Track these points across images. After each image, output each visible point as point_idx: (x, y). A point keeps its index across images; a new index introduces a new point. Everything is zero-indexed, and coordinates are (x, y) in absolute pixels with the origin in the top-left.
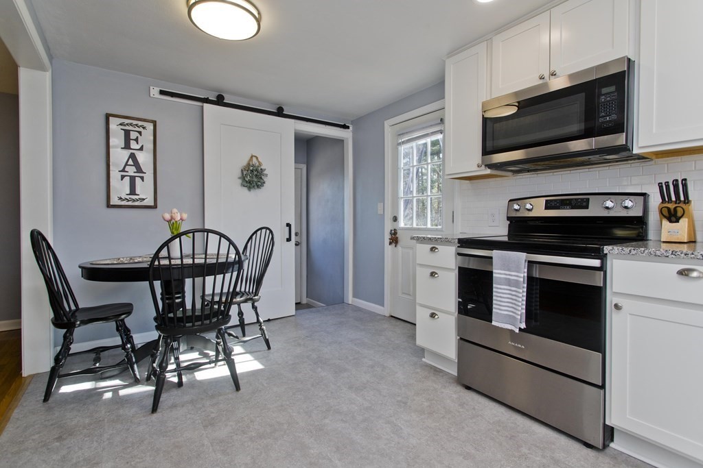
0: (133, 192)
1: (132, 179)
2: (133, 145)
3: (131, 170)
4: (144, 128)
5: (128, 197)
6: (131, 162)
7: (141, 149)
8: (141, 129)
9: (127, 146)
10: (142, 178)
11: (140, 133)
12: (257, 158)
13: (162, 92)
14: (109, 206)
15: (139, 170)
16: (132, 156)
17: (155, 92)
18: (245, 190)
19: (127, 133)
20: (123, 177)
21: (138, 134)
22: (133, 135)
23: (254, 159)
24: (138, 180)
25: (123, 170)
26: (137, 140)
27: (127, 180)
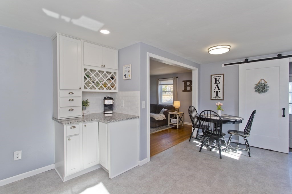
0: (217, 96)
1: (217, 92)
2: (217, 82)
3: (217, 89)
4: (220, 77)
5: (216, 97)
6: (217, 87)
7: (219, 83)
8: (219, 77)
9: (216, 83)
10: (220, 91)
11: (219, 78)
12: (264, 80)
13: (225, 65)
14: (211, 99)
15: (219, 89)
16: (217, 85)
17: (223, 65)
18: (257, 93)
19: (216, 79)
20: (215, 91)
21: (219, 79)
22: (217, 79)
23: (262, 81)
24: (218, 92)
25: (215, 90)
26: (218, 81)
27: (216, 92)
